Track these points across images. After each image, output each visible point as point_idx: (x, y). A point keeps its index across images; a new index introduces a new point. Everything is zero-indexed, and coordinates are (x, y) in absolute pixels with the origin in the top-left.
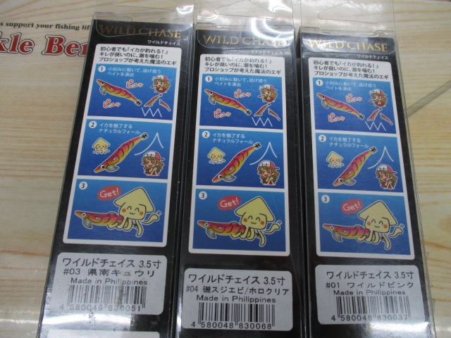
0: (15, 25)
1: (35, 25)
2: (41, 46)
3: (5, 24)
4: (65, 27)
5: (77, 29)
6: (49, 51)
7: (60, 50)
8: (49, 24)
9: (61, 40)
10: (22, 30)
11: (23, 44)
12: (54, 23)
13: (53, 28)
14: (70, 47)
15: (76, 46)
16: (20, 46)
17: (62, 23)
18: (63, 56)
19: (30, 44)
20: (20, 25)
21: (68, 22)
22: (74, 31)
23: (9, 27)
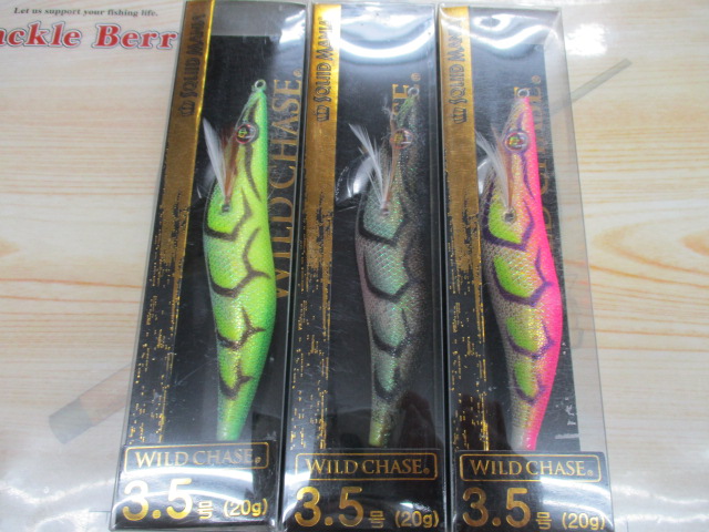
0: (56, 12)
1: (82, 12)
2: (90, 37)
3: (43, 11)
4: (121, 13)
5: (135, 15)
6: (101, 43)
7: (114, 41)
8: (100, 9)
9: (115, 30)
10: (66, 18)
11: (68, 36)
12: (106, 8)
13: (105, 14)
14: (126, 38)
15: (135, 36)
16: (63, 38)
17: (116, 7)
18: (119, 48)
19: (77, 35)
20: (63, 12)
21: (123, 7)
22: (130, 18)
23: (49, 15)
